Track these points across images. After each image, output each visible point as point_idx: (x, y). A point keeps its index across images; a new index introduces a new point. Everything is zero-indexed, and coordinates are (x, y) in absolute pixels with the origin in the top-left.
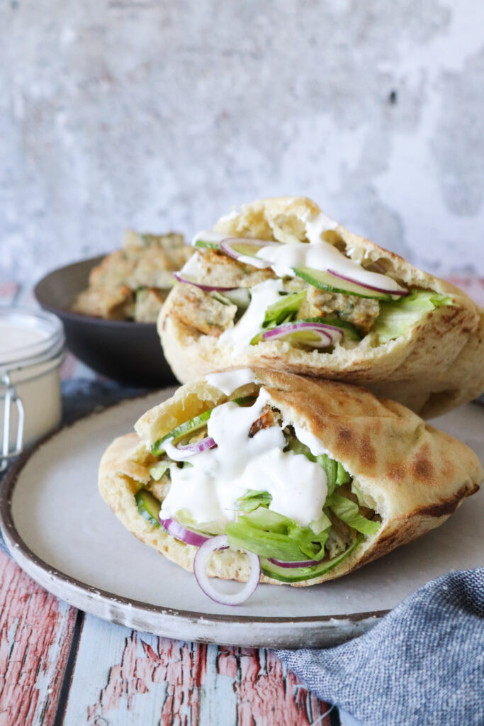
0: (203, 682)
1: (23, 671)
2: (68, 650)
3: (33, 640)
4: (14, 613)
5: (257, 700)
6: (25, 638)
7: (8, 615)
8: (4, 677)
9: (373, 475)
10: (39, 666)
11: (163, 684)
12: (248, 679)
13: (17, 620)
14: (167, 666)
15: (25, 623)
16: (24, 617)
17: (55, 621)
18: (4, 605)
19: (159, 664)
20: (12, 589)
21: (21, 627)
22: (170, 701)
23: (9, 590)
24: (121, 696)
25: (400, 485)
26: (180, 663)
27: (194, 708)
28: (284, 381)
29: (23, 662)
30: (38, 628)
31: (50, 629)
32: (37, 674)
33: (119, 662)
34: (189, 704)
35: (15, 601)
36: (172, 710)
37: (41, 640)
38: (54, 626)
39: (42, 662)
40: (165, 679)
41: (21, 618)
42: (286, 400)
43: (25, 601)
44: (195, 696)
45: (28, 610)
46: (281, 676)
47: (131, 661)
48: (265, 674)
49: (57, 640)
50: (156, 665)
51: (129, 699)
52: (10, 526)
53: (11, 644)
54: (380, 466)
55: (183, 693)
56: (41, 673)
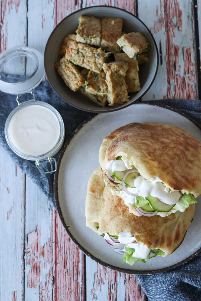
0: (117, 280)
1: (74, 274)
2: (83, 265)
3: (74, 261)
4: (67, 248)
5: (130, 288)
6: (72, 260)
7: (66, 248)
8: (70, 277)
9: (163, 248)
10: (78, 273)
11: (108, 281)
12: (128, 279)
13: (69, 250)
14: (108, 273)
15: (71, 252)
16: (70, 249)
17: (79, 251)
18: (64, 243)
19: (106, 272)
20: (65, 235)
21: (70, 254)
22: (110, 288)
23: (64, 235)
24: (98, 285)
25: (170, 249)
26: (111, 272)
27: (115, 290)
28: (140, 233)
29: (73, 270)
30: (75, 255)
31: (78, 255)
32: (78, 276)
33: (96, 271)
34: (114, 289)
35: (67, 240)
36: (110, 292)
37: (76, 260)
38: (78, 254)
39: (78, 271)
40: (108, 279)
41: (70, 250)
42: (141, 240)
43: (69, 241)
44: (115, 286)
45: (71, 246)
46: (135, 278)
47: (99, 271)
48: (131, 277)
49: (80, 260)
50: (105, 272)
51: (100, 287)
52: (61, 216)
53: (69, 262)
54: (165, 244)
55: (112, 285)
56: (79, 275)
